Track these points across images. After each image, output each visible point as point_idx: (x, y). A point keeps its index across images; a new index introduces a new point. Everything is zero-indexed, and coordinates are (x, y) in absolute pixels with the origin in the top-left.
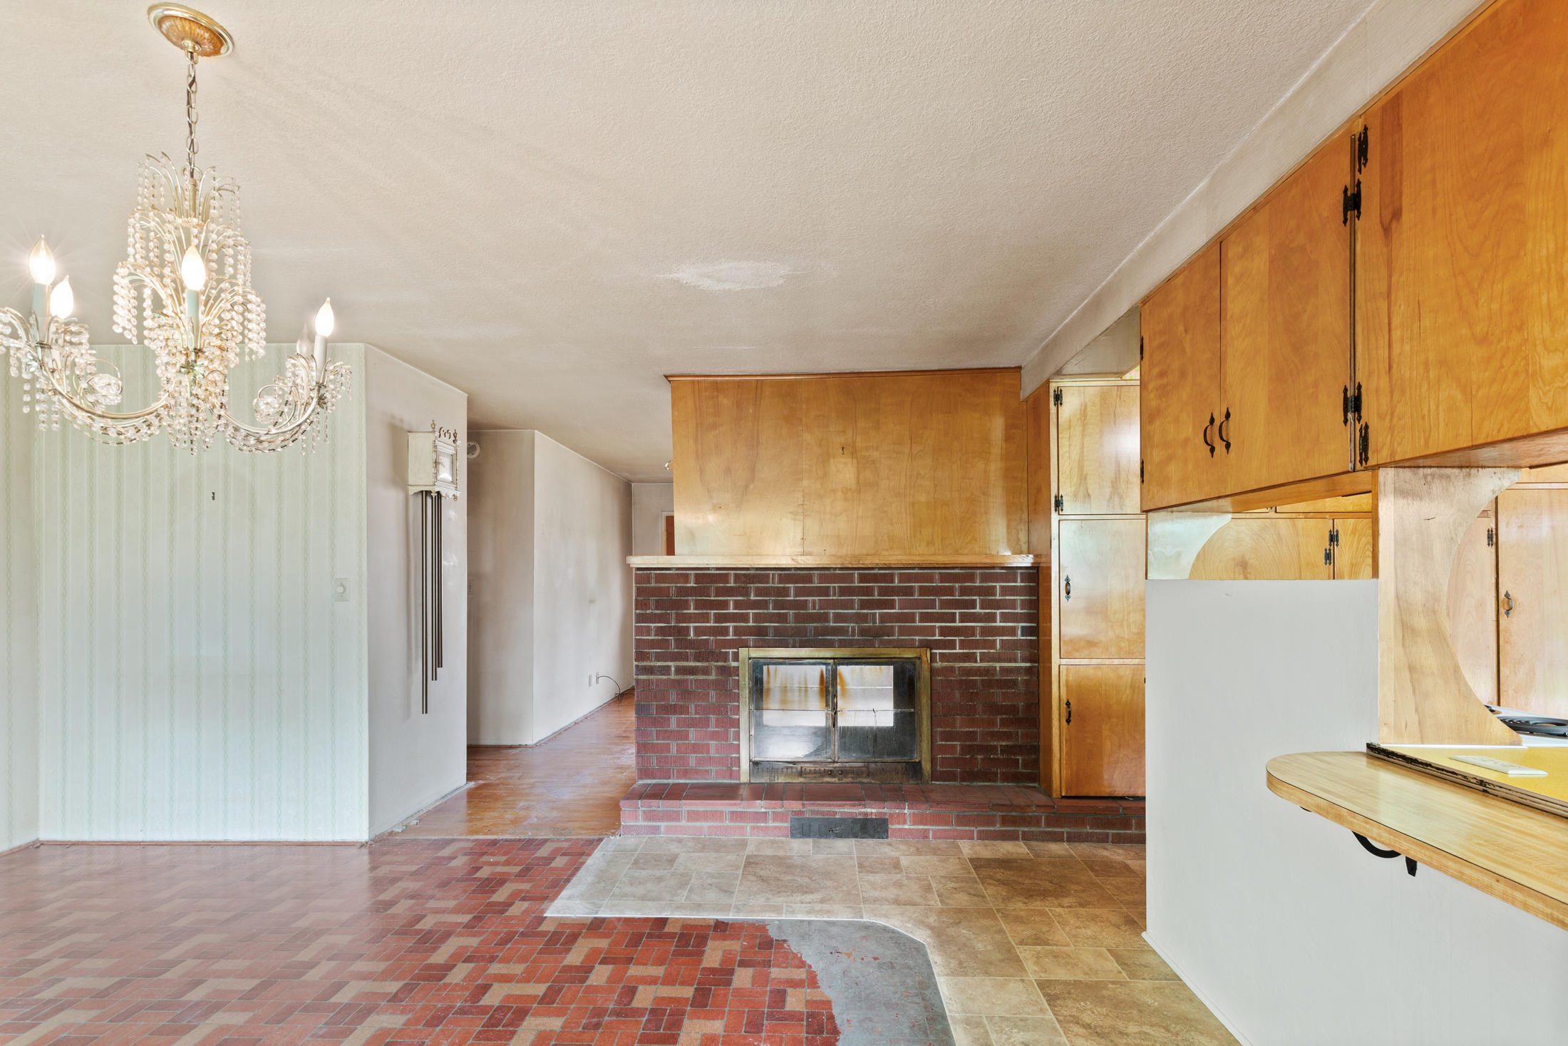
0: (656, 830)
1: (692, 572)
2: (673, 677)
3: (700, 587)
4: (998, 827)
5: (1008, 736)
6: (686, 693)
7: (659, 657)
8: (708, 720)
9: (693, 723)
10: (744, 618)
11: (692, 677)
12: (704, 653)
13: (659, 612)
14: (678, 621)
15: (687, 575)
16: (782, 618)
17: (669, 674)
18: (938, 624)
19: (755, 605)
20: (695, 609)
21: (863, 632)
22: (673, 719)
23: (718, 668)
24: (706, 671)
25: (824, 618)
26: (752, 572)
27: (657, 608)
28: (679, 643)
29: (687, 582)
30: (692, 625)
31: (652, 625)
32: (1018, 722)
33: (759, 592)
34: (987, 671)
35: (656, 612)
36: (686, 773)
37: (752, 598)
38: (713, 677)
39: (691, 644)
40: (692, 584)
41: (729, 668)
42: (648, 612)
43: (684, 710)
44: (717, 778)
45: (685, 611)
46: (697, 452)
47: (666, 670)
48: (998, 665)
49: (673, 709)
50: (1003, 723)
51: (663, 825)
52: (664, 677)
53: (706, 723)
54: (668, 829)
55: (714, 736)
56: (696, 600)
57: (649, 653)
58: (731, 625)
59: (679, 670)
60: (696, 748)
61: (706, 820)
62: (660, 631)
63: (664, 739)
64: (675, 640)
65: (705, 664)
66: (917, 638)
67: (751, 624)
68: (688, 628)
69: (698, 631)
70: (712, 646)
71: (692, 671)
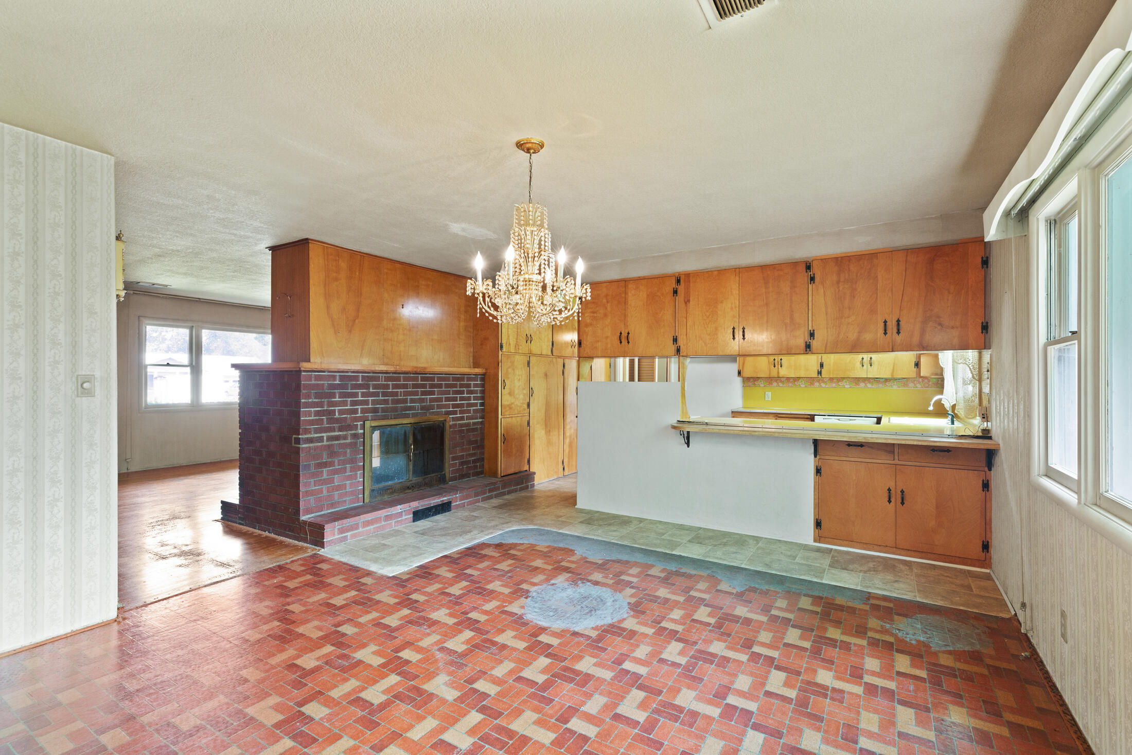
0: (345, 538)
1: (338, 374)
2: (325, 443)
3: (342, 384)
4: (488, 494)
5: (474, 454)
6: (332, 454)
7: (316, 431)
8: (345, 468)
9: (336, 472)
10: (366, 403)
11: (336, 442)
12: (346, 426)
13: (317, 400)
14: (329, 406)
15: (335, 376)
16: (386, 402)
17: (323, 442)
18: (451, 403)
19: (373, 394)
20: (339, 398)
21: (423, 408)
22: (325, 470)
23: (352, 435)
24: (345, 438)
25: (405, 401)
26: (371, 375)
27: (315, 398)
28: (330, 421)
29: (335, 380)
30: (337, 408)
31: (312, 409)
32: (478, 447)
33: (375, 387)
34: (468, 424)
35: (315, 400)
36: (332, 505)
37: (371, 390)
38: (349, 441)
39: (338, 421)
40: (337, 382)
41: (358, 434)
42: (310, 400)
43: (331, 464)
44: (350, 504)
45: (333, 400)
46: (325, 294)
47: (320, 439)
48: (471, 421)
49: (325, 465)
50: (473, 450)
51: (349, 534)
52: (320, 444)
53: (345, 470)
54: (353, 536)
55: (349, 478)
56: (340, 392)
57: (310, 429)
58: (359, 407)
59: (330, 439)
60: (339, 488)
61: (372, 525)
62: (317, 413)
63: (319, 486)
64: (327, 419)
65: (344, 433)
66: (443, 410)
67: (370, 406)
68: (335, 410)
69: (341, 412)
70: (349, 422)
71: (337, 438)
